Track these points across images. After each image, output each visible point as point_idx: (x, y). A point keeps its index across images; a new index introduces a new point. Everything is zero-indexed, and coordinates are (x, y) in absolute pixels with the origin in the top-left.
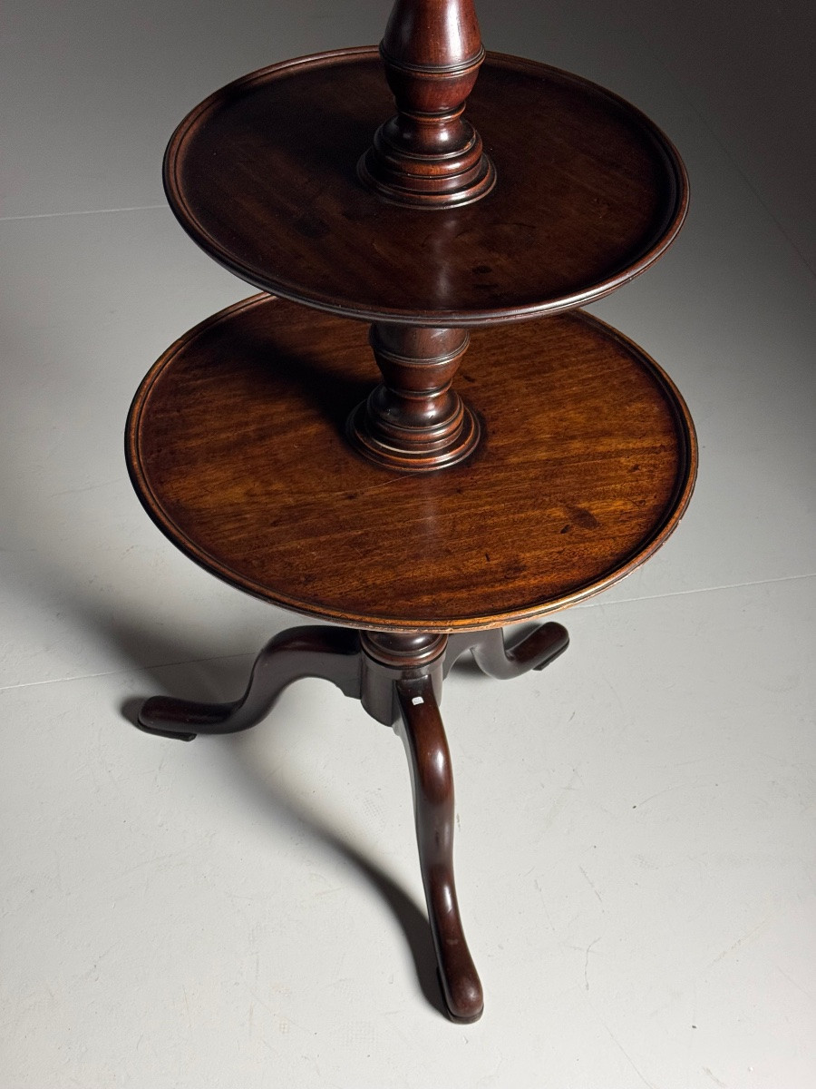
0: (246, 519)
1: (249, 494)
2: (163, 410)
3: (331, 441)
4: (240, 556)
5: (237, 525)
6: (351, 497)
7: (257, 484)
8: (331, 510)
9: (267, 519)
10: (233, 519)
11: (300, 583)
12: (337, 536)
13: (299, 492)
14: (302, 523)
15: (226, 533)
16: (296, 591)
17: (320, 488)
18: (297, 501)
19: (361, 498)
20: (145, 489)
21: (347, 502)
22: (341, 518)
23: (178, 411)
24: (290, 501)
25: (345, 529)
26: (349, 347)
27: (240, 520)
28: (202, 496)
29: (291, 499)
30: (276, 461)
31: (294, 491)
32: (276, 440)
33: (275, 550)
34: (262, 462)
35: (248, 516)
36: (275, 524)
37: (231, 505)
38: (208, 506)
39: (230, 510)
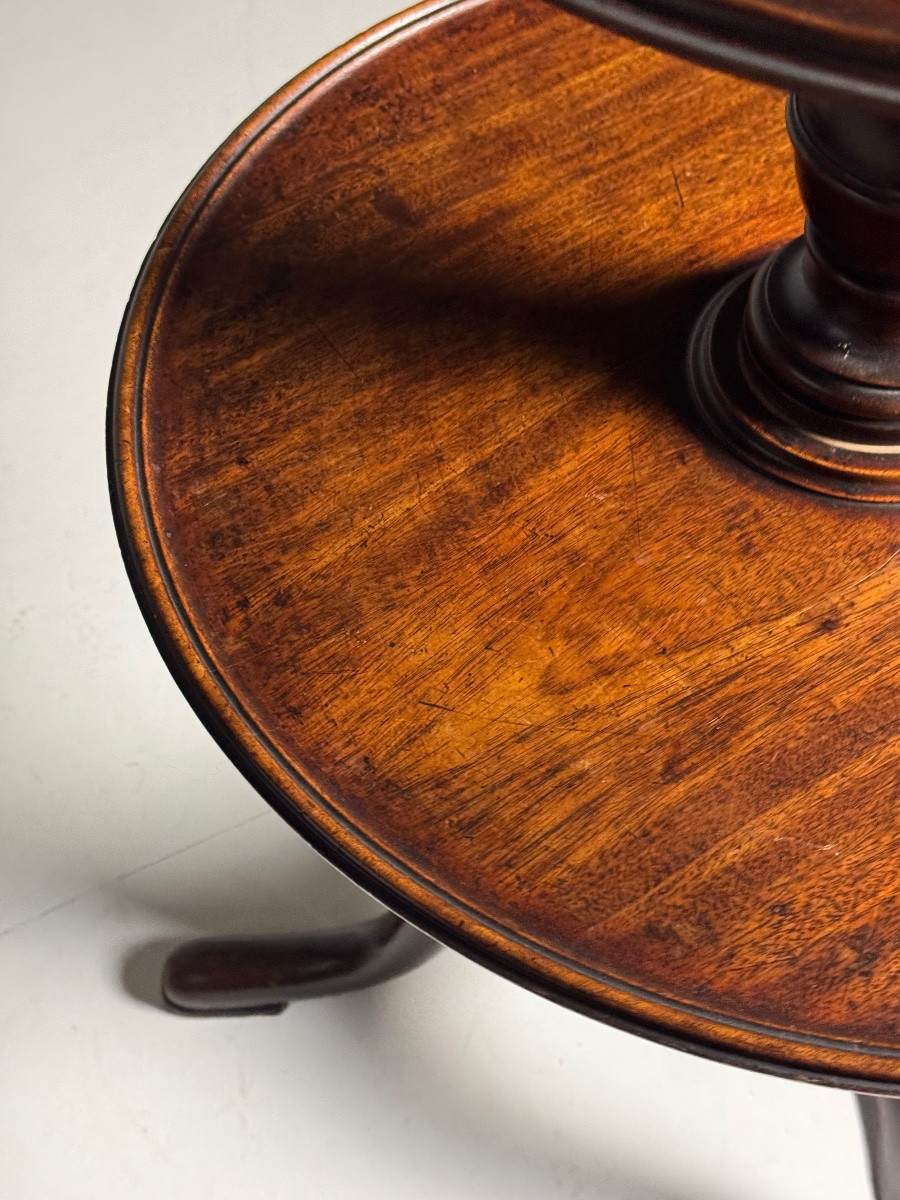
0: (582, 775)
1: (550, 685)
2: (200, 470)
3: (681, 457)
4: (629, 917)
5: (570, 804)
6: (827, 626)
7: (559, 646)
8: (799, 684)
9: (643, 761)
10: (550, 785)
11: (849, 973)
12: (861, 768)
13: (681, 646)
14: (741, 748)
15: (555, 843)
16: (852, 1004)
17: (727, 619)
18: (692, 676)
19: (854, 621)
20: (266, 758)
21: (825, 644)
22: (838, 701)
23: (242, 462)
24: (672, 679)
25: (869, 740)
26: (585, 172)
27: (569, 785)
28: (427, 729)
29: (671, 673)
30: (574, 558)
31: (669, 642)
32: (539, 486)
33: (715, 866)
34: (535, 569)
35: (585, 764)
36: (672, 772)
37: (522, 738)
38: (458, 760)
39: (523, 754)
